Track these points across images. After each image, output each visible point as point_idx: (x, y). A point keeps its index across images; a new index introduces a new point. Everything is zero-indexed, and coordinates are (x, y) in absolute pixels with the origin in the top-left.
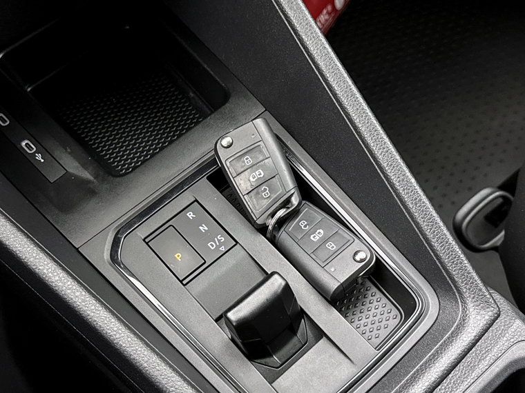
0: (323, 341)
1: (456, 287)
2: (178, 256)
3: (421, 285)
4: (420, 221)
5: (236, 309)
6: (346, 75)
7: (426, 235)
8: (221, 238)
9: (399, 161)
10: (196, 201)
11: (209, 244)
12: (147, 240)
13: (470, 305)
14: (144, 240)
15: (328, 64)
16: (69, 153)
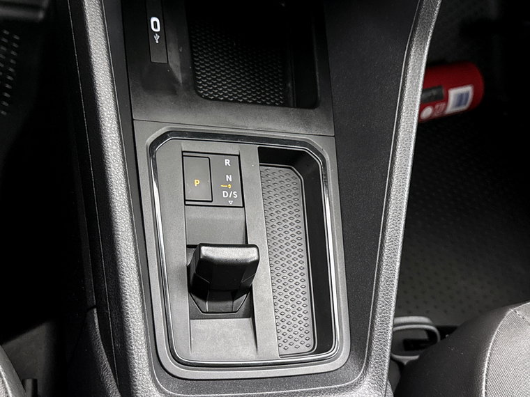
0: (247, 321)
1: (368, 359)
2: (197, 182)
3: (344, 338)
4: (380, 294)
5: (211, 248)
6: (411, 157)
7: (376, 307)
8: (236, 195)
9: (400, 243)
10: (239, 156)
11: (224, 192)
12: (184, 154)
13: (368, 379)
14: (183, 152)
15: (406, 139)
16: (180, 52)
